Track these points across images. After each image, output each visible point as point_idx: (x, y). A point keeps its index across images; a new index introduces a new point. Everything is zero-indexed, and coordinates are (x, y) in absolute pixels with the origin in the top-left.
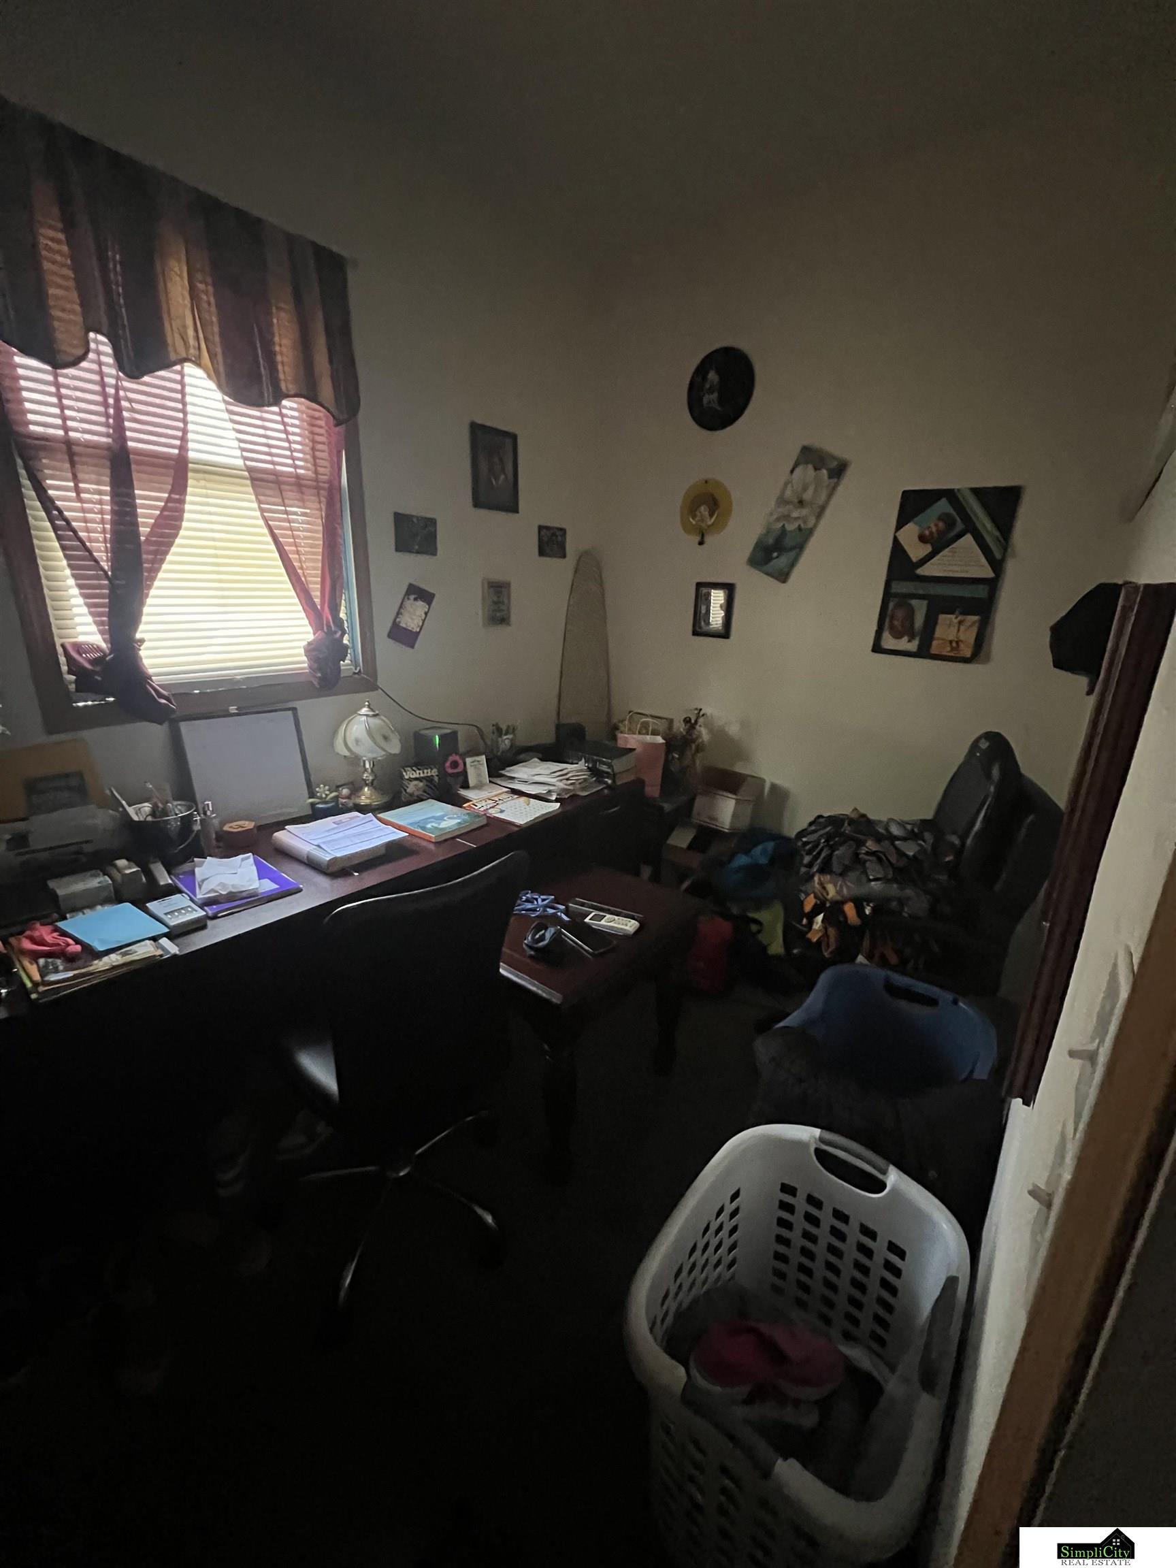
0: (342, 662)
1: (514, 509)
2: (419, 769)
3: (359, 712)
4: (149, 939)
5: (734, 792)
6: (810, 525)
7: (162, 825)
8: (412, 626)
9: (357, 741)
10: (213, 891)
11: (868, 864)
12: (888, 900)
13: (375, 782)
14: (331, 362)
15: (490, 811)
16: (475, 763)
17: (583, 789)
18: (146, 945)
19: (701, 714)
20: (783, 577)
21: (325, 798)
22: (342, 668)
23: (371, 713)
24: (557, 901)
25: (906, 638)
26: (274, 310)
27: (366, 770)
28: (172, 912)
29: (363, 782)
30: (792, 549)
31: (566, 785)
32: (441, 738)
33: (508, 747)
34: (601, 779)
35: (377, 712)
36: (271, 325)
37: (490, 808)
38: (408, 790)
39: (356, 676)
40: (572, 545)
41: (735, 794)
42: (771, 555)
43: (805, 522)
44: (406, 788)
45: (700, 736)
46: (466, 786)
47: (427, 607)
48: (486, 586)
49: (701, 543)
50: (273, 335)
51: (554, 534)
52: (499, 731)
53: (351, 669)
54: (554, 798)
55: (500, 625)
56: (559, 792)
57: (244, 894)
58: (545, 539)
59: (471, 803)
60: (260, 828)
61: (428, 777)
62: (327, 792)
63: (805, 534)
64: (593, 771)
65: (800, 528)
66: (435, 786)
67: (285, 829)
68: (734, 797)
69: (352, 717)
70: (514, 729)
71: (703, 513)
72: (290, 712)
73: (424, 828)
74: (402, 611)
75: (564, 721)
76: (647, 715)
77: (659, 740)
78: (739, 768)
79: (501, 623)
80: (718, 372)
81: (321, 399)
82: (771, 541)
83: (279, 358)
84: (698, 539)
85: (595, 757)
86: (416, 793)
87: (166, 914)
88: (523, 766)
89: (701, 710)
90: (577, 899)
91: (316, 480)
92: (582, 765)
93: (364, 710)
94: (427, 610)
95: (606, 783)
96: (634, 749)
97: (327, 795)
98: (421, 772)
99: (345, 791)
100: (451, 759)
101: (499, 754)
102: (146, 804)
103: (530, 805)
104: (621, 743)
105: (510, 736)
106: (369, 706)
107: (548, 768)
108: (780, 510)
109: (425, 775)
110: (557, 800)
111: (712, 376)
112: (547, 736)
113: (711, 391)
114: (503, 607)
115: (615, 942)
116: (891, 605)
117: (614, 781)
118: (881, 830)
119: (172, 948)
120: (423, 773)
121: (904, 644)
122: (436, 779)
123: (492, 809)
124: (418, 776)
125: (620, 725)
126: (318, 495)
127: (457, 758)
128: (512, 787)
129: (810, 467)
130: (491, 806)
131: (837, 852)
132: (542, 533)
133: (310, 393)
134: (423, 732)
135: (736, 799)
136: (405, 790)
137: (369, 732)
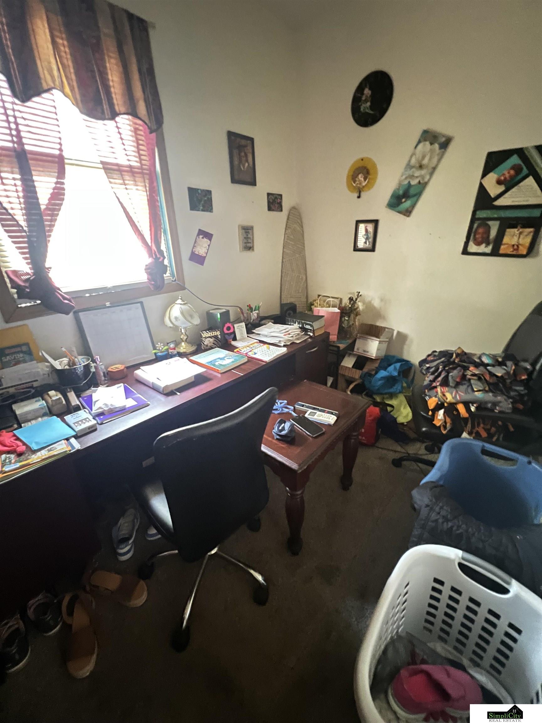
0: (164, 275)
1: (253, 183)
2: (210, 332)
3: (176, 302)
4: (64, 439)
5: (378, 337)
6: (426, 180)
7: (73, 371)
8: (202, 253)
9: (176, 318)
10: (100, 408)
11: (472, 381)
12: (486, 403)
13: (187, 340)
14: (144, 92)
15: (249, 353)
16: (240, 327)
17: (298, 339)
18: (62, 444)
19: (360, 294)
20: (408, 213)
21: (162, 350)
22: (165, 278)
23: (183, 303)
24: (288, 404)
25: (484, 245)
26: (106, 58)
27: (182, 333)
28: (77, 422)
29: (181, 340)
30: (414, 195)
31: (288, 337)
32: (220, 314)
33: (256, 317)
34: (306, 333)
35: (186, 302)
36: (105, 67)
37: (249, 352)
38: (205, 343)
39: (174, 283)
40: (286, 204)
41: (379, 338)
42: (401, 200)
43: (423, 179)
44: (204, 342)
45: (358, 307)
46: (235, 339)
47: (209, 242)
48: (240, 229)
49: (359, 197)
50: (107, 74)
51: (276, 198)
52: (251, 309)
53: (170, 279)
54: (282, 345)
55: (248, 251)
56: (285, 342)
57: (117, 410)
58: (271, 201)
59: (239, 349)
60: (127, 368)
61: (215, 336)
62: (162, 347)
63: (423, 186)
64: (303, 329)
65: (419, 182)
66: (219, 341)
67: (140, 369)
68: (379, 340)
69: (172, 305)
70: (259, 307)
71: (360, 179)
72: (139, 304)
73: (214, 365)
74: (195, 244)
75: (284, 301)
76: (329, 297)
77: (337, 310)
78: (380, 323)
79: (249, 250)
80: (370, 89)
81: (139, 115)
82: (401, 192)
83: (112, 90)
84: (356, 195)
85: (303, 321)
86: (209, 345)
87: (74, 423)
88: (265, 327)
89: (359, 292)
90: (299, 403)
91: (141, 168)
92: (296, 325)
93: (179, 301)
94: (209, 243)
95: (309, 335)
96: (323, 316)
97: (162, 348)
98: (211, 333)
99: (172, 346)
100: (226, 325)
101: (252, 321)
102: (64, 359)
103: (270, 349)
104: (315, 313)
105: (257, 312)
106: (181, 299)
107: (278, 328)
108: (406, 173)
109: (214, 335)
110: (284, 346)
111: (367, 92)
112: (276, 311)
113: (366, 101)
114: (250, 241)
115: (324, 430)
116: (475, 226)
117: (314, 334)
118: (477, 360)
119: (77, 445)
120: (213, 334)
121: (483, 248)
122: (219, 336)
123: (250, 352)
124: (210, 336)
125: (314, 302)
126: (144, 178)
127: (230, 325)
128: (261, 340)
129: (428, 143)
130: (249, 350)
131: (451, 374)
132: (269, 197)
133: (133, 113)
134: (211, 311)
135: (379, 341)
136: (203, 343)
137: (182, 313)
